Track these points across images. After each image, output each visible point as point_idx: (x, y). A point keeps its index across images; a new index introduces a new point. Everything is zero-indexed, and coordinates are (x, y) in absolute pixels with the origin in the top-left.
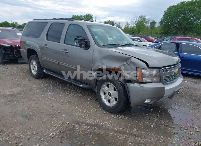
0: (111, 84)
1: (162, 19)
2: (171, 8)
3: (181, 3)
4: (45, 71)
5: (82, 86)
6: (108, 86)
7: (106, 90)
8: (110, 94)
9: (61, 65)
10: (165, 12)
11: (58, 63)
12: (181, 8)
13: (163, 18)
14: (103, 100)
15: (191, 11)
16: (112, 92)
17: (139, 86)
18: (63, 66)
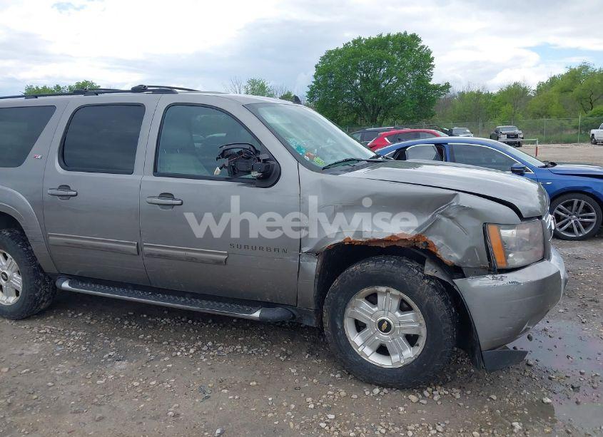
0: (388, 291)
1: (311, 87)
2: (329, 56)
3: (355, 42)
4: (65, 285)
5: (257, 314)
6: (372, 299)
7: (366, 313)
8: (385, 325)
9: (151, 255)
10: (316, 67)
11: (135, 247)
12: (356, 54)
13: (313, 84)
14: (360, 350)
15: (379, 62)
16: (394, 316)
17: (500, 283)
18: (160, 256)
